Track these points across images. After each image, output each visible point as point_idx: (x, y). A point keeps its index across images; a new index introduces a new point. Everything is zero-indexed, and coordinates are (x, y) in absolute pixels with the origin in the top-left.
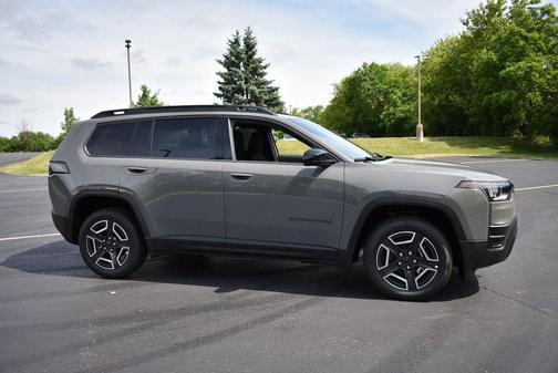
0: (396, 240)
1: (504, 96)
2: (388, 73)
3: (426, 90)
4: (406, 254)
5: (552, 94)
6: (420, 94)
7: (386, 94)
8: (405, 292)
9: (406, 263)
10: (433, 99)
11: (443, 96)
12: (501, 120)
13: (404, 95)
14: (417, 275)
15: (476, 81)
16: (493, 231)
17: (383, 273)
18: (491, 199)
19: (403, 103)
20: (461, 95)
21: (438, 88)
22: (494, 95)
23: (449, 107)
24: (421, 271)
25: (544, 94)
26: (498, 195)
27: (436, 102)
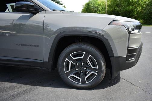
0: (74, 56)
1: (131, 8)
2: (98, 1)
3: (108, 6)
4: (80, 64)
5: (144, 7)
6: (106, 7)
7: (97, 8)
8: (80, 85)
9: (80, 69)
10: (110, 9)
11: (113, 8)
12: (129, 15)
13: (102, 8)
14: (86, 75)
15: (123, 4)
16: (130, 51)
17: (68, 74)
18: (130, 32)
19: (102, 10)
20: (118, 7)
21: (112, 6)
22: (128, 7)
23: (115, 11)
24: (89, 73)
25: (142, 7)
26: (133, 30)
27: (111, 10)
